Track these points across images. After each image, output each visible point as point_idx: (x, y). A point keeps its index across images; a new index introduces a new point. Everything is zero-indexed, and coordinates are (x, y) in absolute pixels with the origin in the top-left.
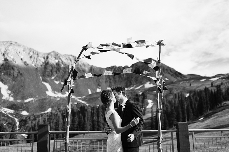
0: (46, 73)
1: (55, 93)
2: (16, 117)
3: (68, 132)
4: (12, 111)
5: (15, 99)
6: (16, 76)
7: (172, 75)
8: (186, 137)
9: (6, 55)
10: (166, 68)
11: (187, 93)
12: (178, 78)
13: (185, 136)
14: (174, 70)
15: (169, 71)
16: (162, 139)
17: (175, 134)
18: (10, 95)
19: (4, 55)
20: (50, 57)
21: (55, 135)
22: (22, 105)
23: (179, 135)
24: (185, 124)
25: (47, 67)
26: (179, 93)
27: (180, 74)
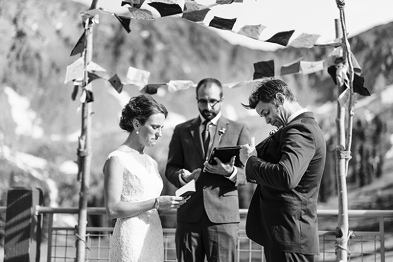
2: (50, 177)
3: (86, 209)
4: (40, 163)
5: (47, 132)
9: (20, 23)
19: (15, 21)
25: (118, 50)
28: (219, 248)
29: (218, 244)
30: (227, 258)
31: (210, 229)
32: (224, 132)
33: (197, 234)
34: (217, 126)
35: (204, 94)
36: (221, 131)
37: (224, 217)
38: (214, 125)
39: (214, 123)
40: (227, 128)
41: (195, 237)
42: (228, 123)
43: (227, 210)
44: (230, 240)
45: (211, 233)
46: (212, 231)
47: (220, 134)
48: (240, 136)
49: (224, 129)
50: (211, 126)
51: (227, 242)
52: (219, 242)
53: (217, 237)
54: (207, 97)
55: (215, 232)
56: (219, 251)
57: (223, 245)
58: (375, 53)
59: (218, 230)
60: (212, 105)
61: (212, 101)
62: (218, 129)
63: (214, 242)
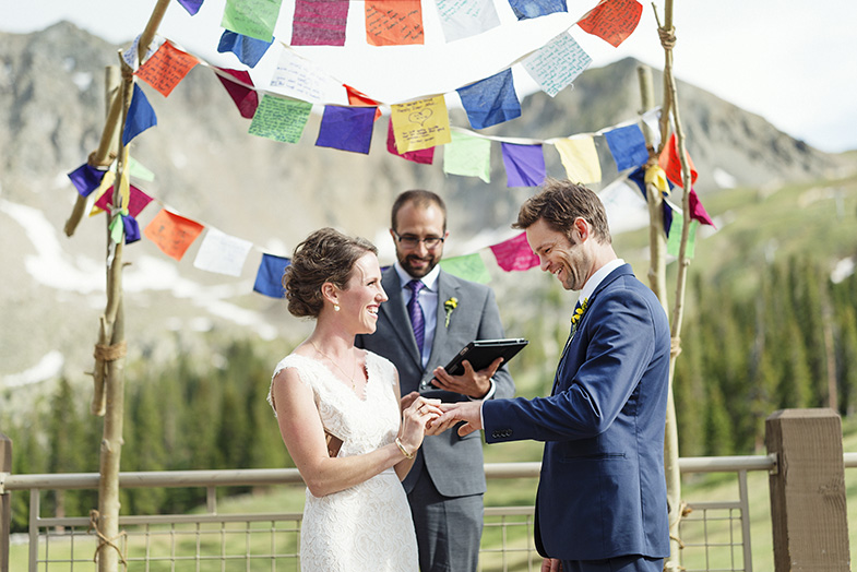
0: (25, 151)
1: (76, 266)
3: (117, 476)
7: (754, 156)
8: (827, 498)
10: (716, 113)
11: (842, 256)
12: (785, 170)
13: (820, 491)
14: (767, 125)
15: (738, 132)
16: (684, 514)
17: (759, 487)
20: (40, 56)
21: (36, 499)
23: (788, 488)
24: (821, 419)
25: (23, 115)
26: (792, 261)
27: (801, 146)
28: (450, 546)
29: (446, 539)
32: (455, 306)
34: (438, 292)
35: (412, 222)
36: (449, 303)
38: (429, 290)
39: (430, 286)
40: (458, 296)
42: (458, 285)
45: (432, 516)
46: (434, 512)
47: (447, 310)
48: (484, 312)
49: (455, 300)
50: (423, 292)
51: (466, 532)
52: (450, 535)
53: (446, 524)
54: (419, 230)
55: (440, 513)
56: (450, 552)
57: (457, 540)
59: (447, 510)
60: (430, 245)
61: (430, 238)
62: (443, 299)
63: (440, 534)
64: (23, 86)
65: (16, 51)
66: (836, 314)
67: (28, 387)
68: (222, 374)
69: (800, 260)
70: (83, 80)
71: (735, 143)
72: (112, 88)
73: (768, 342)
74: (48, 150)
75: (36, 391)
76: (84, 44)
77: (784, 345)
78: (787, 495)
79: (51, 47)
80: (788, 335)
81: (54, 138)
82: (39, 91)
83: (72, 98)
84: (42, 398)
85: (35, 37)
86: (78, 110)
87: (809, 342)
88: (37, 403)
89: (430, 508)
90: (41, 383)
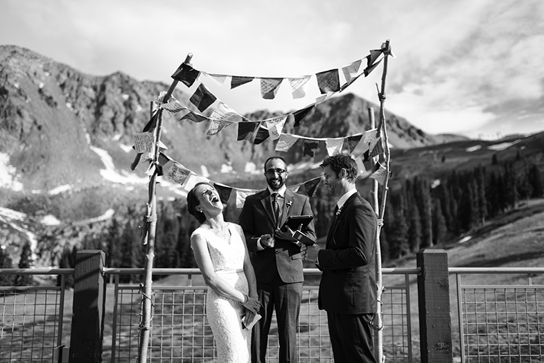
0: (101, 125)
1: (121, 174)
2: (29, 230)
4: (20, 216)
5: (26, 187)
6: (27, 131)
7: (401, 136)
8: (441, 286)
9: (2, 81)
11: (436, 178)
12: (413, 141)
13: (439, 283)
14: (406, 124)
15: (394, 126)
16: (383, 291)
18: (14, 177)
20: (109, 86)
22: (45, 202)
23: (426, 281)
24: (440, 254)
25: (101, 111)
26: (416, 178)
27: (420, 132)
30: (294, 312)
31: (282, 288)
32: (291, 205)
33: (269, 293)
34: (285, 198)
36: (288, 203)
37: (293, 278)
38: (282, 197)
39: (282, 195)
40: (293, 200)
41: (268, 295)
42: (294, 196)
43: (295, 271)
44: (297, 296)
45: (281, 291)
47: (287, 207)
48: (304, 207)
50: (279, 198)
51: (295, 298)
52: (288, 299)
53: (287, 294)
54: (274, 167)
55: (285, 290)
57: (291, 301)
58: (330, 122)
59: (287, 288)
62: (286, 202)
63: (284, 299)
64: (101, 98)
65: (99, 84)
66: (433, 202)
67: (99, 222)
68: (179, 219)
69: (419, 179)
70: (126, 97)
71: (393, 130)
72: (153, 110)
73: (404, 212)
74: (111, 125)
75: (103, 224)
76: (127, 82)
77: (411, 213)
78: (425, 284)
79: (113, 83)
80: (413, 209)
81: (113, 120)
82: (108, 101)
83: (121, 104)
84: (105, 227)
85: (107, 79)
86: (123, 109)
87: (422, 213)
88: (103, 229)
89: (280, 287)
90: (105, 221)
